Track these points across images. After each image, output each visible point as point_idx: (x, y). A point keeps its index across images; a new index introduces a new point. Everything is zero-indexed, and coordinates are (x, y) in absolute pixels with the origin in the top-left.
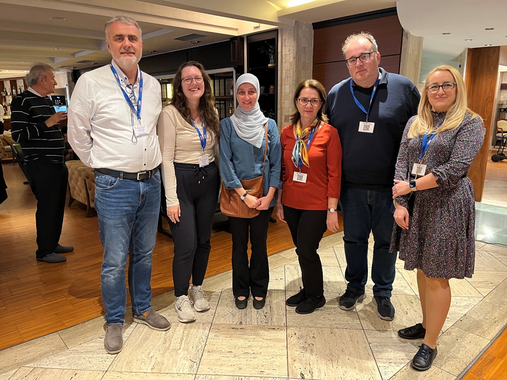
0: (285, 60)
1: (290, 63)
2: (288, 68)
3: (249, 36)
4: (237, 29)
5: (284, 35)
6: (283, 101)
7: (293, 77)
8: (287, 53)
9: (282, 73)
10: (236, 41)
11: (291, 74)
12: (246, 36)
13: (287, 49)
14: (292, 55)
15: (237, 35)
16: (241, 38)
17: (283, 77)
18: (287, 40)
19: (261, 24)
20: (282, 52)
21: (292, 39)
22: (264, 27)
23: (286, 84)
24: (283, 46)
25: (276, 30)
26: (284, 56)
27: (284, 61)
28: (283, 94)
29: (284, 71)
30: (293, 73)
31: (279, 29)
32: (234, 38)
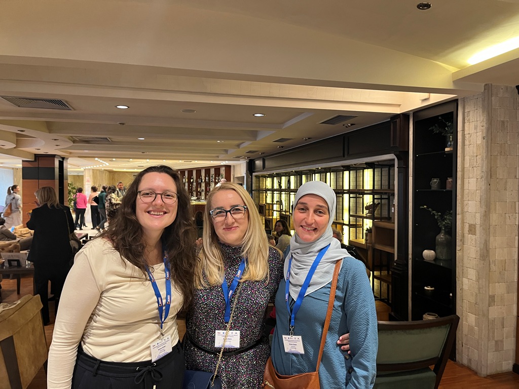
0: (470, 141)
1: (478, 146)
2: (473, 153)
3: (416, 112)
4: (400, 105)
5: (466, 107)
6: (465, 202)
7: (482, 167)
8: (472, 131)
9: (463, 160)
10: (398, 120)
11: (479, 161)
12: (412, 113)
13: (472, 125)
14: (479, 134)
15: (399, 113)
16: (405, 116)
17: (465, 166)
18: (471, 113)
19: (431, 94)
20: (463, 130)
21: (481, 110)
22: (435, 98)
23: (471, 176)
24: (466, 121)
25: (455, 102)
26: (467, 136)
27: (467, 143)
28: (466, 192)
29: (467, 158)
30: (482, 160)
31: (459, 98)
32: (395, 117)
